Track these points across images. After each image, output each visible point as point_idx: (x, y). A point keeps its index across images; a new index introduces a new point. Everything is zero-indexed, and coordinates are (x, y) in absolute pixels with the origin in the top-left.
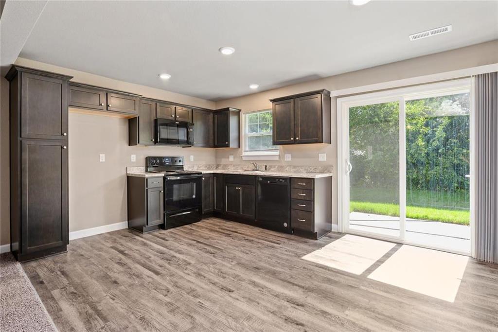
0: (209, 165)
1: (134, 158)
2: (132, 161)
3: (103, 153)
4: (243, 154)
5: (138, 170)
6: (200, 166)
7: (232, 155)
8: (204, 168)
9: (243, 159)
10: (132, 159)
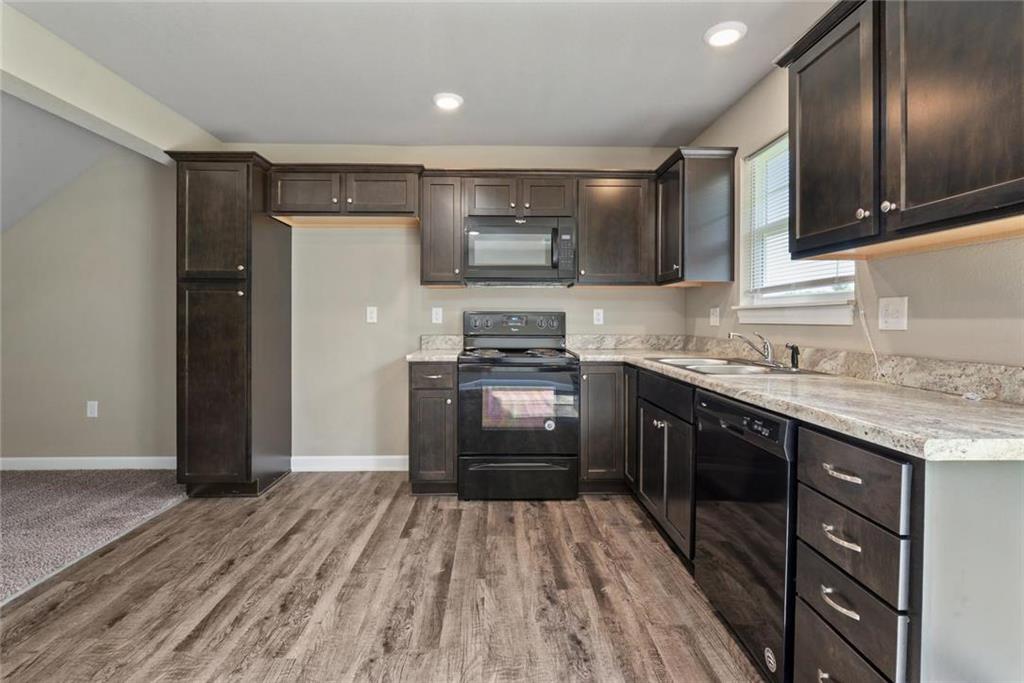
0: (658, 338)
1: (438, 315)
2: (434, 321)
3: (374, 306)
4: (744, 303)
5: (446, 343)
6: (623, 338)
7: (716, 307)
8: (640, 346)
9: (741, 321)
10: (434, 316)
